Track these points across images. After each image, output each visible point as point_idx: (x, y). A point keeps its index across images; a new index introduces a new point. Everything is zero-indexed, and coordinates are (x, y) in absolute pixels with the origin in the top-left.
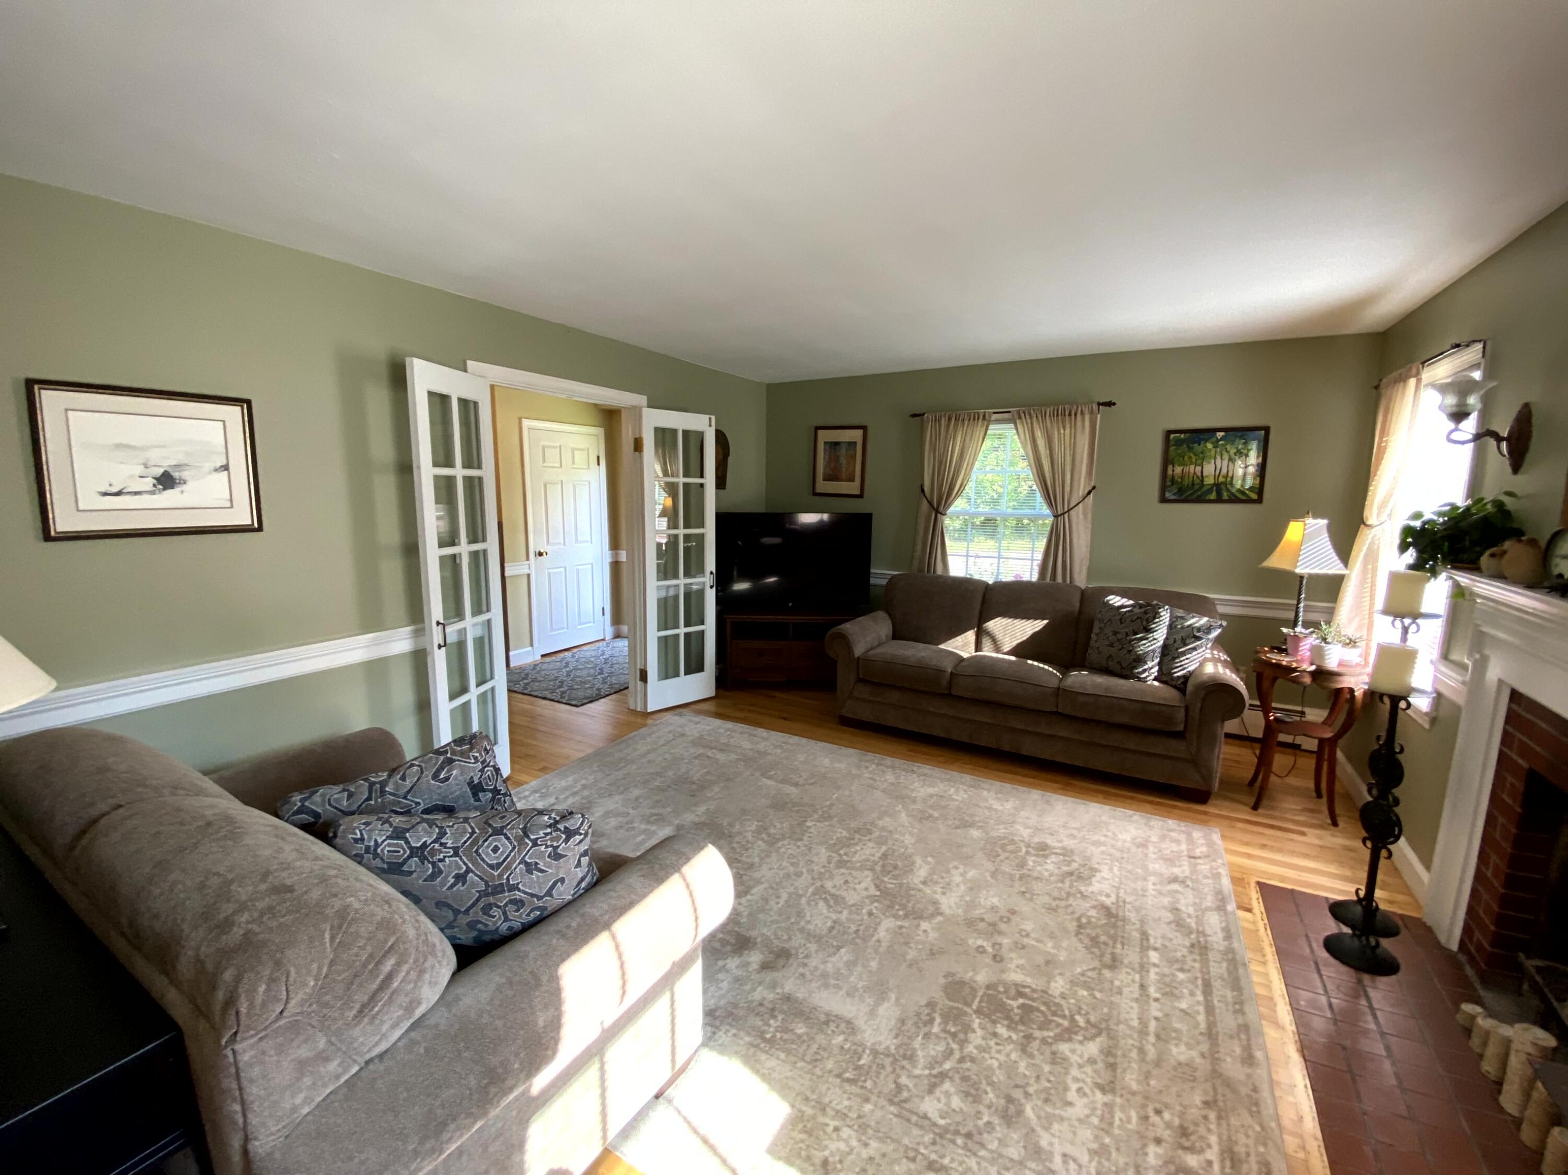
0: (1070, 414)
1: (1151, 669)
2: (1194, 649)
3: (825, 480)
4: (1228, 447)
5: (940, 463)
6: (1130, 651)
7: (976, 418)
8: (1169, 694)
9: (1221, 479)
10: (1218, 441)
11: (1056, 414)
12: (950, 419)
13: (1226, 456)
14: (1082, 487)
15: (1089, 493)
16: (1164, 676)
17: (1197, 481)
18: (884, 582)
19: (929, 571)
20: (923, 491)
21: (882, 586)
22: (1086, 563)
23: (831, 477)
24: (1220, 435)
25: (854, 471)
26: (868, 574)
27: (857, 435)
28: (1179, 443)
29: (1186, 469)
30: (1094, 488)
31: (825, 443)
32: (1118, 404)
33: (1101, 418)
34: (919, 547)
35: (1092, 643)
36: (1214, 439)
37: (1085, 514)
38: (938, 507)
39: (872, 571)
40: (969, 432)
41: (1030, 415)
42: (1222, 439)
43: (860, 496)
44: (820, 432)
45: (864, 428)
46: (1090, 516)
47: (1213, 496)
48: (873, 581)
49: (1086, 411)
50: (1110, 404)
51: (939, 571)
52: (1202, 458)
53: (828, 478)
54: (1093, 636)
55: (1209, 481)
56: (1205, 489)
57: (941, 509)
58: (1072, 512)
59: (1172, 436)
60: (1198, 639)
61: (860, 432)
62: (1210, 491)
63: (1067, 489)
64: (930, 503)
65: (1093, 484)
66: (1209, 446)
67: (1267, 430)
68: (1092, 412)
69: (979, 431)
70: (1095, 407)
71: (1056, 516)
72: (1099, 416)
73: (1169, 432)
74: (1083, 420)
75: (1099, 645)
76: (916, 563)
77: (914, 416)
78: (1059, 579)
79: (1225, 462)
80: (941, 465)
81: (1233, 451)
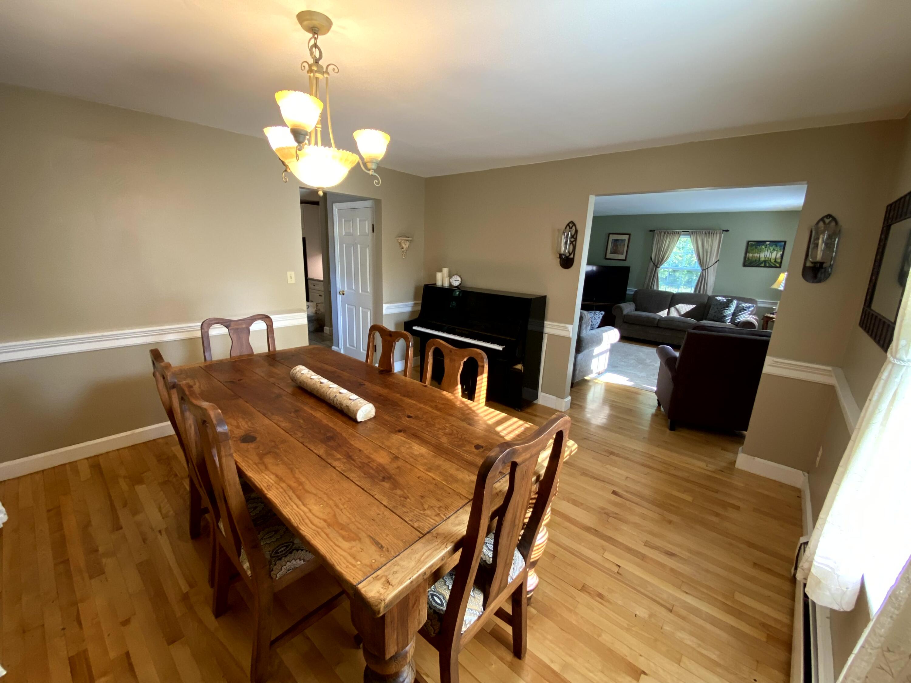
0: (712, 234)
1: (728, 320)
2: (744, 313)
3: (610, 253)
4: (770, 248)
5: (659, 249)
6: (721, 314)
7: (675, 233)
8: (733, 327)
9: (767, 259)
10: (767, 245)
11: (706, 233)
12: (665, 233)
13: (769, 251)
14: (714, 260)
15: (716, 262)
16: (733, 321)
17: (758, 259)
18: (633, 293)
19: (651, 288)
20: (651, 259)
21: (631, 295)
22: (712, 288)
23: (614, 252)
24: (768, 243)
25: (623, 251)
26: (626, 290)
27: (626, 237)
28: (752, 245)
29: (754, 255)
30: (718, 260)
31: (612, 240)
32: (730, 231)
33: (724, 237)
34: (647, 280)
35: (710, 312)
36: (765, 245)
37: (714, 271)
38: (657, 265)
39: (628, 288)
40: (672, 238)
41: (696, 233)
42: (769, 245)
43: (625, 260)
44: (611, 235)
45: (629, 235)
46: (715, 272)
47: (763, 265)
48: (628, 292)
49: (718, 233)
50: (727, 231)
51: (655, 288)
52: (760, 251)
53: (611, 253)
54: (710, 310)
55: (762, 259)
56: (760, 262)
57: (658, 266)
58: (709, 269)
59: (750, 243)
60: (745, 310)
61: (627, 236)
62: (762, 263)
63: (708, 260)
64: (654, 264)
65: (718, 259)
66: (763, 247)
67: (785, 242)
68: (720, 233)
69: (676, 238)
70: (722, 231)
71: (703, 270)
72: (723, 235)
73: (749, 242)
74: (716, 236)
75: (712, 312)
76: (645, 286)
77: (651, 231)
78: (702, 292)
79: (769, 253)
80: (659, 250)
81: (772, 249)
